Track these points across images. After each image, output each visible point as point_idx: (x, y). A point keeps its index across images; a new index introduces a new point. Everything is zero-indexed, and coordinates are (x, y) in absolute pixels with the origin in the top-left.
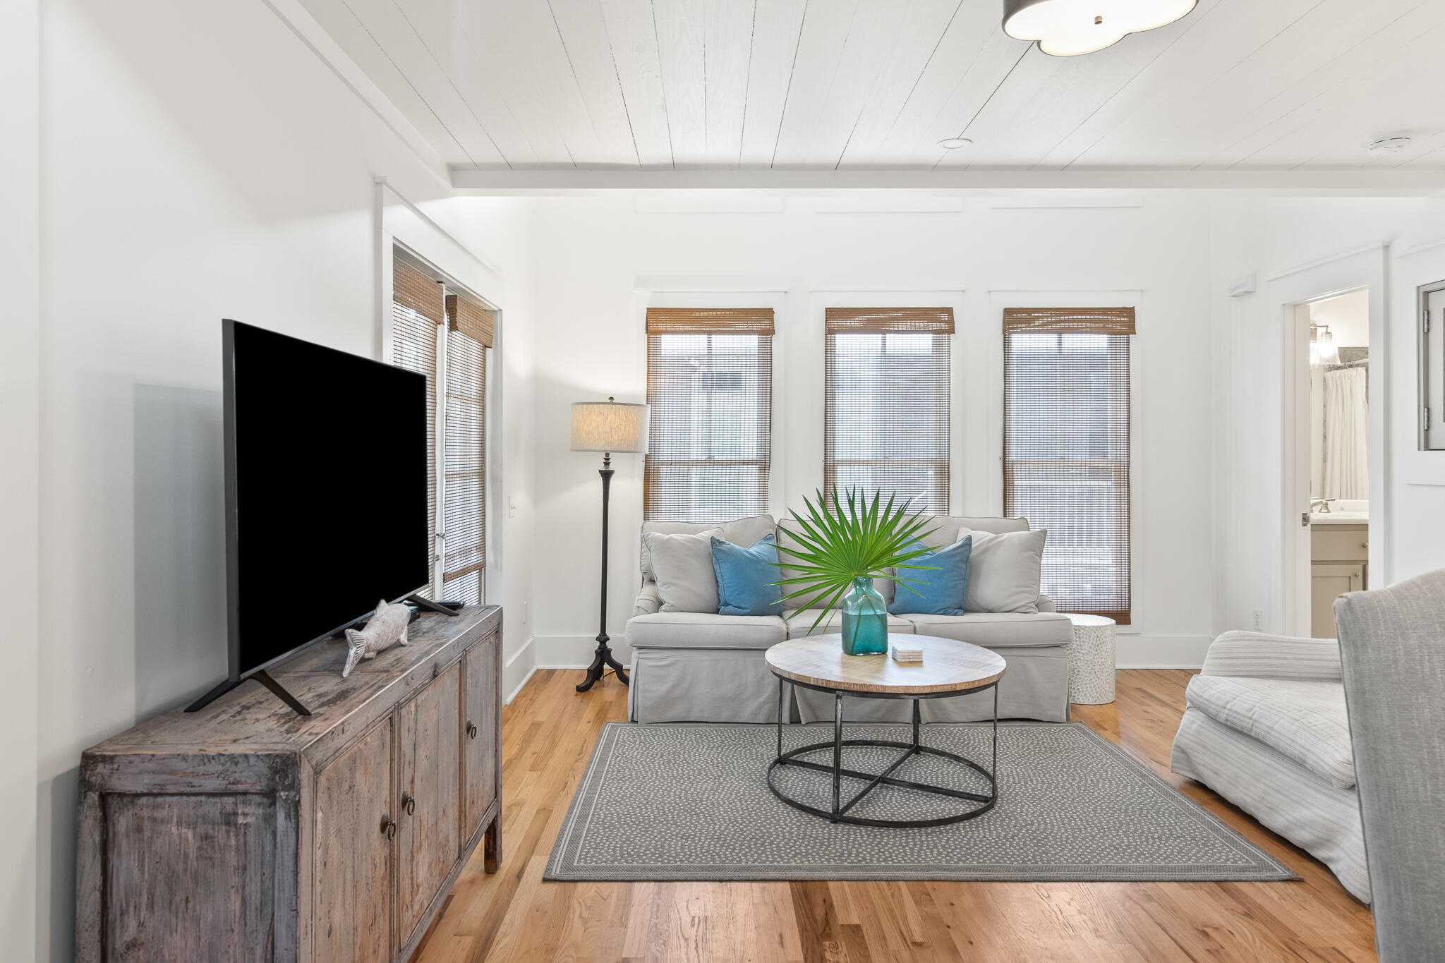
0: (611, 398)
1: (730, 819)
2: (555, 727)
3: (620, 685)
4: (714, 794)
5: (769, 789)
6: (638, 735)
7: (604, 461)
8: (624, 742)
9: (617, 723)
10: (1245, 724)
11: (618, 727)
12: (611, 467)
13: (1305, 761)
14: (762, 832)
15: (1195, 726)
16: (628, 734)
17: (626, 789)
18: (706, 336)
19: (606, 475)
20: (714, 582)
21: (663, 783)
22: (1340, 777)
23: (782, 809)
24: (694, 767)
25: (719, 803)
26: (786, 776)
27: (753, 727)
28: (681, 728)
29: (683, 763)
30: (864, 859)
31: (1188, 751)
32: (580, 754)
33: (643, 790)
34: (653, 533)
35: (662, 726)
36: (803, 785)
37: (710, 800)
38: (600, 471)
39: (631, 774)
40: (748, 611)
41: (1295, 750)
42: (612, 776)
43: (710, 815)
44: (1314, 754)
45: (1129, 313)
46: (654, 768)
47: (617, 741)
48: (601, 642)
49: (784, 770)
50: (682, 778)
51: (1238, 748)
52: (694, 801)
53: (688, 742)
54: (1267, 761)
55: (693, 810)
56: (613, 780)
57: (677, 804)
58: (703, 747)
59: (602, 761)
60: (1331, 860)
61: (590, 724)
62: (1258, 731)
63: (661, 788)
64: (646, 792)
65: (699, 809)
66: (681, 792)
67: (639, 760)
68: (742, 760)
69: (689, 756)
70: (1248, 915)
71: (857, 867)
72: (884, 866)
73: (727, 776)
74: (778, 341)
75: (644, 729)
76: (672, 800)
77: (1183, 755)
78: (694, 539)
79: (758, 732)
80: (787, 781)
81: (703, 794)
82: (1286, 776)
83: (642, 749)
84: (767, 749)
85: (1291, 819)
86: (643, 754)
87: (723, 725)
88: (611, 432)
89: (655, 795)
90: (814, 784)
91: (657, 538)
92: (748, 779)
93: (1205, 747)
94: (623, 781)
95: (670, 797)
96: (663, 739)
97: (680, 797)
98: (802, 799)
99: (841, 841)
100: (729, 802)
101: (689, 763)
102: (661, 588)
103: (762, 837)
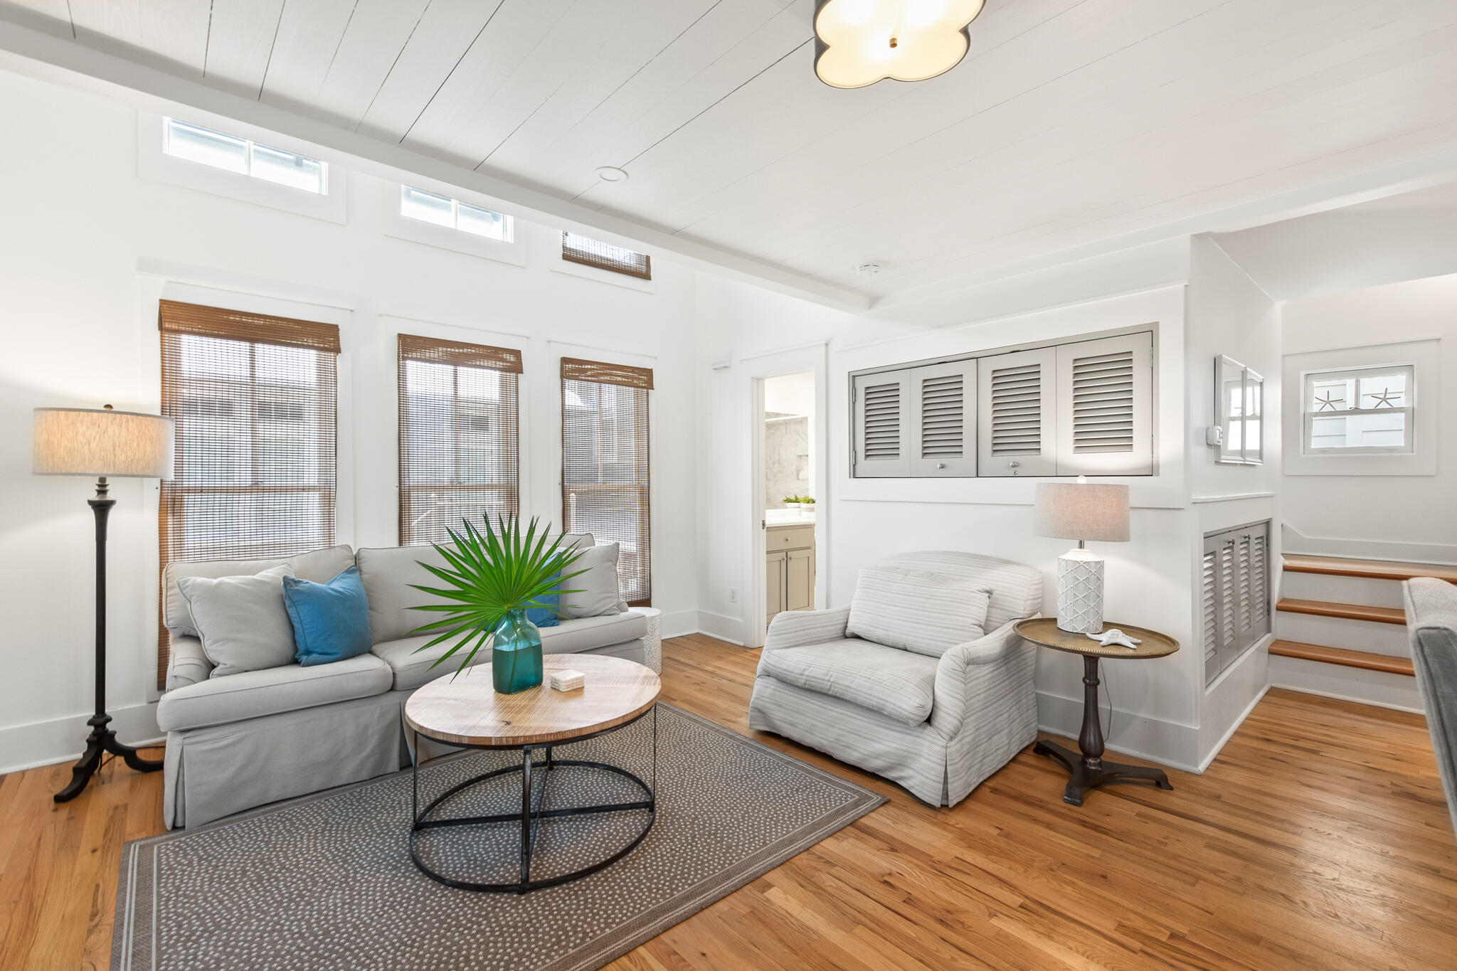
0: (108, 406)
1: (393, 944)
2: (27, 879)
3: (132, 775)
4: (351, 911)
5: (420, 873)
6: (193, 849)
7: (97, 488)
8: (171, 868)
9: (146, 838)
10: (823, 686)
11: (152, 845)
12: (110, 496)
13: (883, 709)
14: (446, 948)
15: (769, 691)
16: (173, 851)
17: (205, 954)
18: (248, 344)
19: (102, 508)
20: (287, 629)
21: (263, 919)
22: (916, 718)
23: (452, 899)
24: (302, 873)
25: (364, 923)
26: (432, 845)
27: (356, 787)
28: (256, 818)
29: (283, 874)
30: (586, 934)
31: (765, 710)
32: (94, 915)
33: (236, 946)
34: (193, 578)
35: (227, 823)
36: (458, 851)
37: (350, 922)
38: (90, 502)
39: (203, 924)
40: (339, 656)
41: (872, 702)
42: (170, 938)
43: (362, 949)
44: (891, 703)
45: (649, 372)
46: (240, 897)
47: (159, 870)
48: (97, 727)
49: (424, 837)
50: (291, 900)
51: (812, 705)
52: (327, 933)
53: (276, 836)
54: (841, 711)
55: (332, 951)
56: (174, 946)
57: (302, 949)
58: (302, 838)
59: (142, 915)
60: (902, 778)
61: (98, 853)
62: (834, 690)
63: (264, 931)
64: (242, 949)
65: (342, 945)
66: (299, 926)
67: (209, 891)
68: (364, 840)
69: (287, 858)
70: (893, 850)
71: (585, 950)
72: (610, 934)
73: (356, 873)
74: (343, 362)
75: (198, 836)
76: (291, 945)
77: (759, 714)
78: (253, 579)
79: (366, 793)
80: (437, 853)
81: (335, 916)
82: (858, 721)
83: (207, 872)
84: (389, 813)
85: (866, 753)
86: (211, 880)
87: (314, 796)
88: (114, 449)
89: (260, 948)
90: (471, 847)
91: (201, 585)
92: (386, 868)
93: (780, 706)
94: (195, 942)
95: (285, 941)
96: (236, 843)
97: (301, 936)
98: (467, 872)
99: (546, 917)
100: (377, 914)
101: (291, 871)
102: (212, 647)
103: (450, 956)
